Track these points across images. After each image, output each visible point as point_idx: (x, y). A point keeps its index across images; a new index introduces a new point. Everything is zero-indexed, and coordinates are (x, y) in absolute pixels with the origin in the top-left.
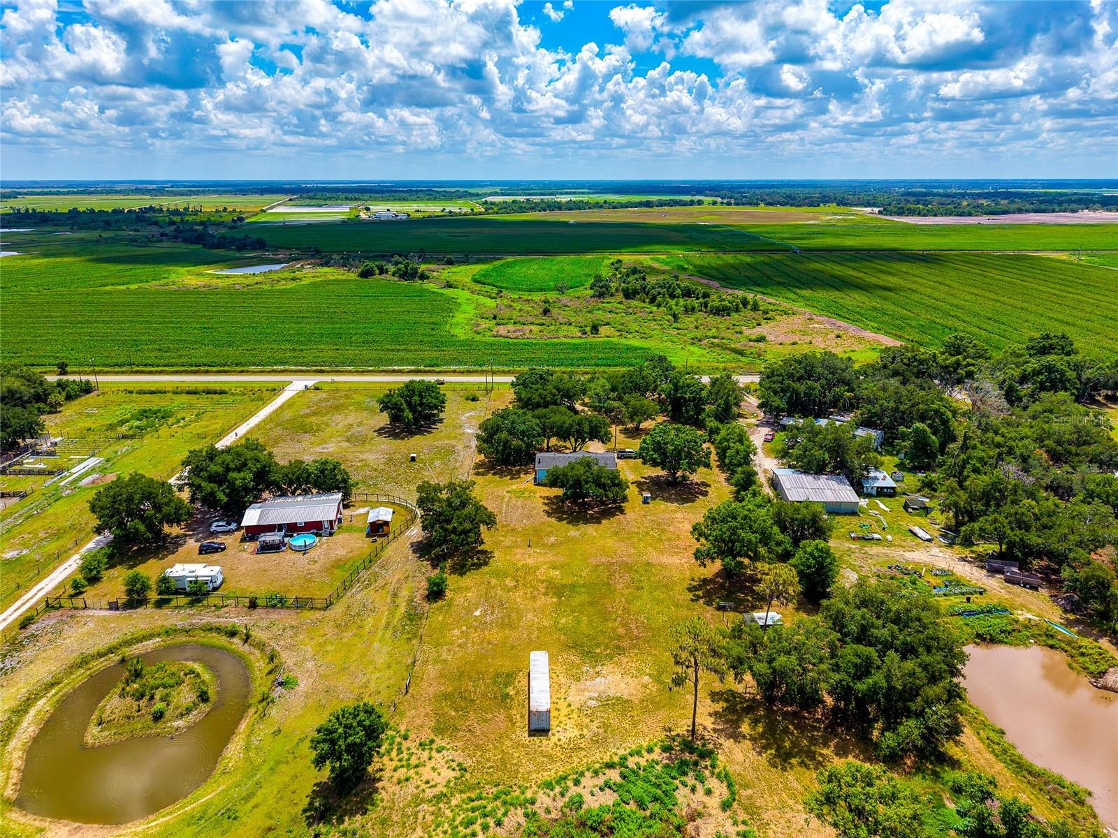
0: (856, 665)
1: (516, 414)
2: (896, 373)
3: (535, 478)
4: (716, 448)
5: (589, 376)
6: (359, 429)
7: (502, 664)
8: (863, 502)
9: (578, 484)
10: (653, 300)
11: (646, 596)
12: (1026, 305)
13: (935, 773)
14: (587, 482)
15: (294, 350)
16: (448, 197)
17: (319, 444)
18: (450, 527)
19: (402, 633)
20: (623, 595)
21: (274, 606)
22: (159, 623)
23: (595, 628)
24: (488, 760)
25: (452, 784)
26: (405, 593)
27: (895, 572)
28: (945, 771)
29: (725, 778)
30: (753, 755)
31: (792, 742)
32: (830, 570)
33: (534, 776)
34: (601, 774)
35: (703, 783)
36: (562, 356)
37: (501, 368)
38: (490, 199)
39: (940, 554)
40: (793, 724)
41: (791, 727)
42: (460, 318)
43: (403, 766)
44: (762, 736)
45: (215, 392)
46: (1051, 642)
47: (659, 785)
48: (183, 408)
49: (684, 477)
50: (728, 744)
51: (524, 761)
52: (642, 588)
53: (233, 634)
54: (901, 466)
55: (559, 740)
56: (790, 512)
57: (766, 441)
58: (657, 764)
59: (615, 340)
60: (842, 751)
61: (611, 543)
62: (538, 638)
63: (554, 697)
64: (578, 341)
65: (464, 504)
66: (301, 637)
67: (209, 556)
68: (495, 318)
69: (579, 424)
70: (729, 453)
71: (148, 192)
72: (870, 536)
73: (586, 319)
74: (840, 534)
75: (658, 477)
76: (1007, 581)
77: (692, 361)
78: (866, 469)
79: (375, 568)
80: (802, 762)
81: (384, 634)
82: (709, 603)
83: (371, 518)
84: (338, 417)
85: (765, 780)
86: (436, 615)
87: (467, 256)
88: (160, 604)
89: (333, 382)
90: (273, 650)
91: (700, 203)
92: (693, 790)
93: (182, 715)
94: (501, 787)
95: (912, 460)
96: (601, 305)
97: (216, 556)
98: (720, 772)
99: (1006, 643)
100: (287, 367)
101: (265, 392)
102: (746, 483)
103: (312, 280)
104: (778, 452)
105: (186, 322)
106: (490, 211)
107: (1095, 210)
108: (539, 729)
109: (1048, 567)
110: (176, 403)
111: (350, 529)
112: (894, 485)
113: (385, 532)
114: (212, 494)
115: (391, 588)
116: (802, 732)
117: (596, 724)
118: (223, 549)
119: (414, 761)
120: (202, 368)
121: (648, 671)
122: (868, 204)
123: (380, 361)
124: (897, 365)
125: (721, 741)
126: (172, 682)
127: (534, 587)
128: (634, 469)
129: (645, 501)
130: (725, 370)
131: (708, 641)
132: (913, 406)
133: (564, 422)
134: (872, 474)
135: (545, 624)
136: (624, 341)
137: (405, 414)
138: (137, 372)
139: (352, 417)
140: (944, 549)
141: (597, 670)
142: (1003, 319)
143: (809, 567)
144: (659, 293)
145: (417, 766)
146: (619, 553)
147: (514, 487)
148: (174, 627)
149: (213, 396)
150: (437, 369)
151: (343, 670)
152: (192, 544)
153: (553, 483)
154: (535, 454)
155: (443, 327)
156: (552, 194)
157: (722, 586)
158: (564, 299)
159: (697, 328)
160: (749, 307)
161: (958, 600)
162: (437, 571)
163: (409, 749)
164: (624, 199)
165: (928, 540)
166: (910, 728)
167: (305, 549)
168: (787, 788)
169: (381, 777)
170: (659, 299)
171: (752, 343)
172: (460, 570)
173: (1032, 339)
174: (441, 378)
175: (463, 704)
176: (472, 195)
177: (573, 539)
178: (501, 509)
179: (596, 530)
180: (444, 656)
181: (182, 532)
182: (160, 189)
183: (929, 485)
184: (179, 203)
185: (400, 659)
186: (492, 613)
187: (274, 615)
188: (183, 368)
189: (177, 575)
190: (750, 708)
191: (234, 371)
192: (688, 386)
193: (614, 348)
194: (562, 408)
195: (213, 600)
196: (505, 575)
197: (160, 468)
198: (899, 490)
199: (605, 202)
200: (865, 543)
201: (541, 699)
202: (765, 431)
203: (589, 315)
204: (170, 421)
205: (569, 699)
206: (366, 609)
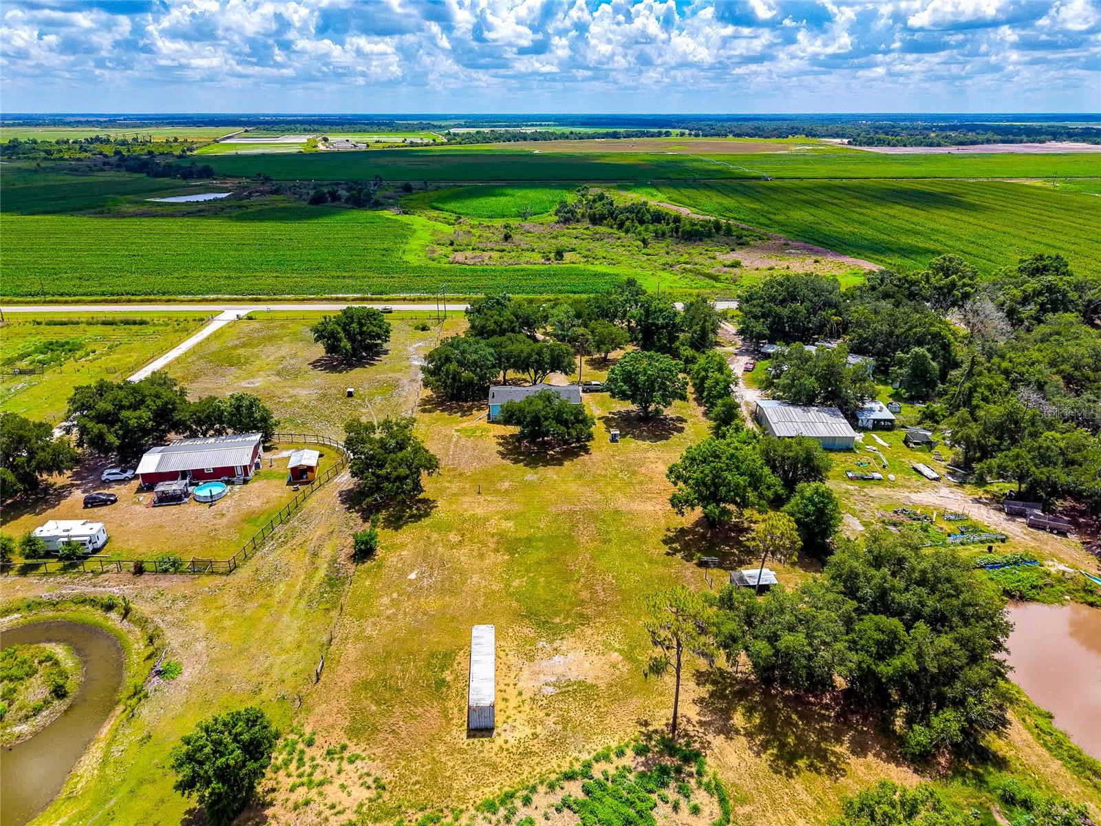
0: (879, 643)
1: (467, 342)
2: (886, 296)
3: (489, 415)
4: (692, 378)
5: (552, 303)
6: (292, 362)
7: (439, 640)
8: (859, 437)
9: (536, 420)
10: (621, 226)
11: (614, 550)
12: (1008, 229)
13: (978, 776)
14: (546, 419)
15: (230, 278)
16: (410, 129)
17: (245, 379)
18: (383, 472)
19: (319, 603)
20: (587, 550)
21: (166, 571)
22: (20, 595)
23: (552, 591)
24: (414, 772)
25: (365, 809)
26: (327, 552)
27: (902, 518)
28: (990, 773)
29: (715, 789)
30: (749, 756)
31: (797, 738)
32: (832, 519)
33: (472, 793)
34: (558, 788)
35: (687, 797)
36: (524, 283)
37: (455, 296)
38: (452, 131)
39: (951, 495)
40: (797, 712)
41: (794, 716)
42: (414, 244)
43: (302, 784)
44: (760, 729)
45: (135, 323)
46: (1091, 599)
47: (632, 803)
48: (96, 340)
49: (658, 412)
50: (718, 741)
51: (459, 772)
52: (610, 541)
53: (109, 607)
54: (896, 396)
55: (506, 742)
56: (780, 450)
57: (747, 370)
58: (630, 771)
59: (581, 266)
60: (859, 749)
61: (574, 487)
62: (485, 606)
63: (501, 682)
64: (543, 267)
65: (401, 446)
66: (194, 609)
67: (96, 510)
68: (452, 244)
69: (539, 353)
70: (708, 383)
71: (99, 124)
72: (870, 475)
73: (550, 245)
74: (835, 474)
75: (628, 412)
76: (1031, 525)
77: (664, 287)
78: (862, 399)
79: (294, 522)
80: (812, 765)
81: (297, 603)
82: (688, 558)
83: (293, 463)
84: (270, 349)
85: (768, 792)
86: (362, 578)
87: (425, 183)
88: (25, 571)
89: (268, 312)
90: (157, 628)
91: (668, 134)
92: (676, 808)
93: (27, 717)
94: (428, 812)
95: (908, 389)
96: (566, 231)
97: (104, 510)
98: (710, 783)
99: (1038, 601)
100: (220, 296)
101: (191, 322)
102: (727, 418)
103: (259, 208)
104: (761, 382)
105: (115, 250)
106: (453, 141)
107: (1062, 141)
108: (481, 729)
109: (1073, 509)
110: (88, 335)
111: (268, 476)
112: (892, 417)
113: (309, 479)
114: (101, 436)
115: (311, 546)
116: (808, 723)
117: (552, 718)
118: (113, 502)
119: (317, 777)
120: (124, 297)
121: (617, 646)
122: (837, 135)
123: (323, 289)
124: (888, 287)
125: (710, 737)
126: (20, 673)
127: (481, 542)
128: (602, 404)
129: (614, 439)
130: (698, 296)
131: (695, 617)
132: (910, 329)
133: (522, 351)
134: (867, 406)
135: (494, 587)
136: (590, 267)
137: (342, 344)
138: (51, 302)
139: (286, 348)
140: (954, 489)
141: (555, 645)
142: (985, 242)
143: (808, 515)
144: (628, 219)
145: (321, 784)
146: (583, 499)
147: (464, 425)
148: (38, 600)
149: (132, 327)
150: (385, 297)
151: (241, 652)
152: (78, 495)
153: (507, 421)
154: (488, 387)
155: (395, 254)
156: (518, 126)
157: (703, 537)
158: (527, 225)
159: (668, 253)
160: (722, 232)
161: (977, 550)
162: (368, 525)
163: (313, 759)
164: (590, 131)
165: (937, 479)
166: (948, 721)
167: (211, 501)
168: (795, 803)
169: (273, 800)
170: (628, 223)
171: (726, 269)
172: (396, 523)
173: (1022, 261)
174: (389, 306)
175: (387, 696)
176: (435, 127)
177: (530, 485)
178: (448, 450)
179: (557, 474)
180: (369, 631)
181: (68, 481)
182: (112, 121)
183: (931, 417)
184: (129, 134)
185: (313, 636)
186: (431, 575)
187: (164, 583)
188: (103, 298)
189: (48, 534)
190: (743, 691)
191: (160, 300)
192: (661, 311)
193: (580, 274)
194: (521, 337)
195: (91, 564)
196: (449, 528)
197: (56, 408)
198: (897, 422)
199: (572, 133)
200: (865, 483)
201: (482, 690)
202: (745, 360)
203: (553, 241)
204: (79, 354)
205: (520, 685)
206: (280, 571)
